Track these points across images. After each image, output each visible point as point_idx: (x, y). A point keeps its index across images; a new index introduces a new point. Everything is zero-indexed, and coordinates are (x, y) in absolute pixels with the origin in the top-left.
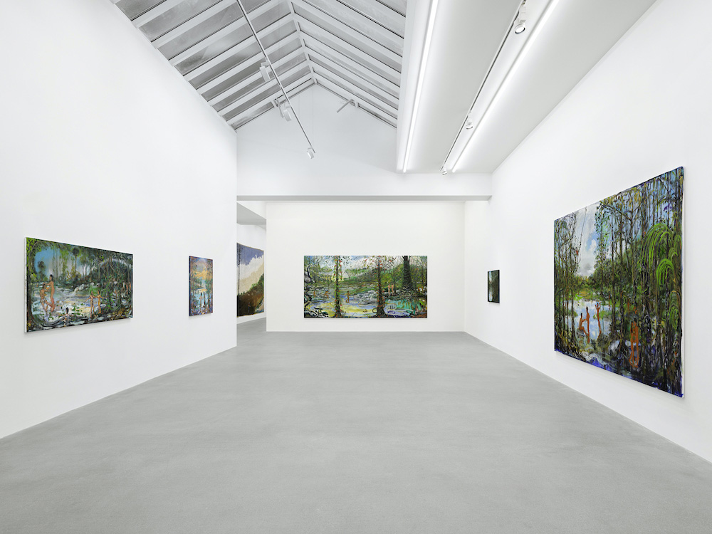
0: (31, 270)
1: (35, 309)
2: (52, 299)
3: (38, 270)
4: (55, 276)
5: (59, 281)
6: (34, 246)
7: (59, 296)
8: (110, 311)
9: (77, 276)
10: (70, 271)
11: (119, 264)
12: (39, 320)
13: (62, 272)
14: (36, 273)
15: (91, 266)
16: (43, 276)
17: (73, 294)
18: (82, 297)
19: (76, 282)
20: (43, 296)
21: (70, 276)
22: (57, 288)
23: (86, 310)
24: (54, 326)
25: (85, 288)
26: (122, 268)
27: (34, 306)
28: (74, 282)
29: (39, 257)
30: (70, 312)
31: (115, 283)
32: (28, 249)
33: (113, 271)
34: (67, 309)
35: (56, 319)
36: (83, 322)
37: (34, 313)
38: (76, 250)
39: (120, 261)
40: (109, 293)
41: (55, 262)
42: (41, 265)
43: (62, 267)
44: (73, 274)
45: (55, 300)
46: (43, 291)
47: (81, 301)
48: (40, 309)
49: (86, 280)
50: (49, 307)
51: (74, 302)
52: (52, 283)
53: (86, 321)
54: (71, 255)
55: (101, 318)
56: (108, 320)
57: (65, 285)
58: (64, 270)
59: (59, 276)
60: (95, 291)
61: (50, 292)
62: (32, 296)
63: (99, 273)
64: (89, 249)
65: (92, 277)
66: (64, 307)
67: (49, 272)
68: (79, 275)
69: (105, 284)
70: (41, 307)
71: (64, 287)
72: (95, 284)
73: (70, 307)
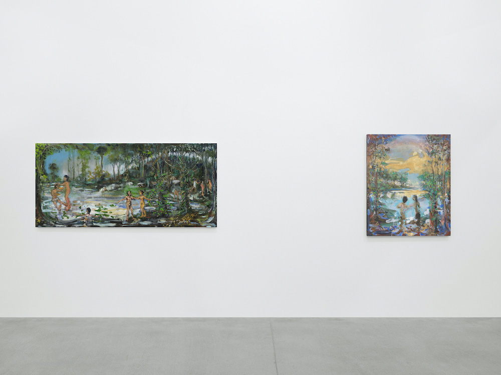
0: (40, 172)
1: (45, 208)
2: (68, 199)
3: (48, 171)
4: (71, 177)
5: (77, 181)
6: (43, 152)
7: (77, 196)
8: (163, 216)
9: (104, 176)
10: (93, 171)
11: (185, 159)
12: (51, 218)
13: (81, 173)
14: (45, 174)
15: (127, 164)
16: (55, 177)
17: (99, 194)
18: (111, 198)
19: (101, 182)
20: (55, 196)
21: (93, 176)
22: (74, 188)
23: (122, 213)
24: (70, 225)
25: (116, 188)
26: (200, 166)
27: (44, 204)
28: (99, 182)
29: (49, 160)
30: (93, 213)
31: (176, 182)
32: (37, 153)
33: (170, 168)
34: (89, 210)
35: (72, 218)
36: (114, 224)
37: (44, 211)
38: (101, 149)
39: (187, 155)
40: (161, 194)
41: (71, 163)
42: (53, 167)
43: (81, 166)
44: (98, 174)
45: (72, 200)
46: (55, 191)
47: (111, 202)
48: (51, 207)
49: (119, 180)
50: (63, 207)
51: (98, 202)
52: (67, 184)
53: (119, 224)
54: (96, 154)
55: (145, 223)
56: (160, 225)
57: (85, 184)
58: (83, 170)
59: (76, 176)
60: (133, 191)
61: (64, 191)
62: (42, 195)
63: (142, 171)
64: (124, 146)
65: (130, 176)
66: (85, 207)
67: (63, 173)
68: (107, 174)
69: (154, 183)
70: (53, 206)
71: (84, 187)
72: (134, 183)
73: (93, 207)
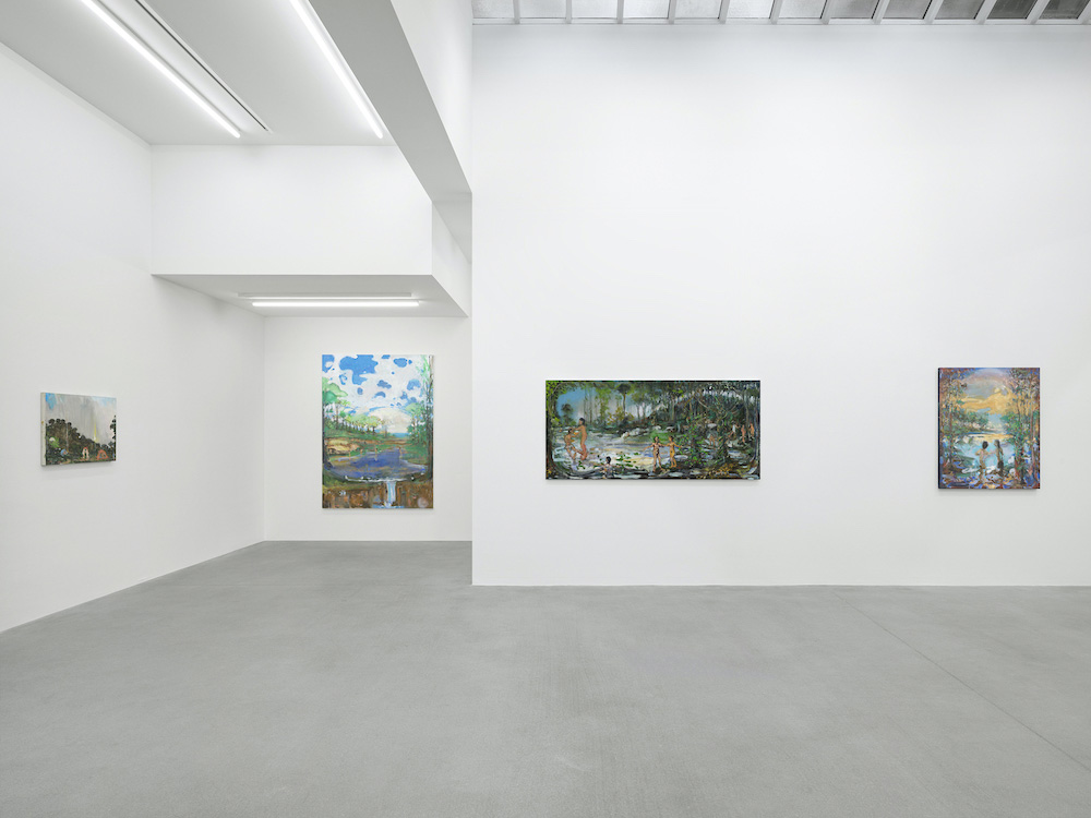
0: (551, 414)
1: (557, 456)
2: (584, 446)
3: (561, 413)
4: (588, 420)
5: (595, 425)
6: (555, 389)
7: (595, 443)
8: (697, 466)
9: (627, 418)
10: (614, 413)
11: (723, 399)
12: (564, 468)
13: (599, 415)
14: (558, 417)
15: (655, 404)
16: (569, 420)
17: (620, 440)
18: (635, 445)
19: (624, 426)
20: (569, 442)
21: (613, 419)
22: (591, 433)
24: (586, 477)
25: (641, 433)
26: (741, 407)
27: (555, 452)
28: (621, 426)
29: (562, 400)
30: (613, 462)
31: (712, 426)
32: (548, 392)
33: (704, 409)
34: (609, 459)
35: (589, 469)
36: (639, 476)
37: (555, 460)
38: (624, 387)
39: (725, 393)
40: (694, 441)
41: (588, 403)
42: (567, 408)
43: (599, 408)
44: (620, 416)
45: (588, 448)
46: (569, 437)
47: (635, 450)
48: (564, 456)
49: (644, 423)
50: (579, 455)
51: (620, 450)
52: (583, 428)
53: (644, 476)
54: (617, 393)
55: (676, 474)
56: (693, 477)
57: (604, 429)
58: (602, 412)
59: (594, 419)
60: (661, 437)
61: (580, 437)
62: (553, 442)
63: (672, 413)
64: (650, 384)
65: (658, 418)
66: (604, 455)
67: (578, 416)
68: (631, 417)
69: (686, 427)
70: (567, 454)
71: (603, 432)
72: (662, 428)
73: (613, 456)
